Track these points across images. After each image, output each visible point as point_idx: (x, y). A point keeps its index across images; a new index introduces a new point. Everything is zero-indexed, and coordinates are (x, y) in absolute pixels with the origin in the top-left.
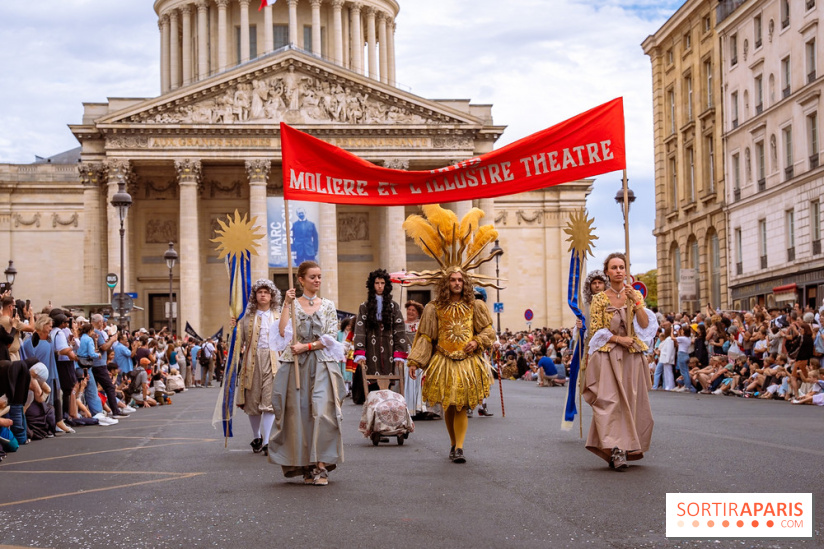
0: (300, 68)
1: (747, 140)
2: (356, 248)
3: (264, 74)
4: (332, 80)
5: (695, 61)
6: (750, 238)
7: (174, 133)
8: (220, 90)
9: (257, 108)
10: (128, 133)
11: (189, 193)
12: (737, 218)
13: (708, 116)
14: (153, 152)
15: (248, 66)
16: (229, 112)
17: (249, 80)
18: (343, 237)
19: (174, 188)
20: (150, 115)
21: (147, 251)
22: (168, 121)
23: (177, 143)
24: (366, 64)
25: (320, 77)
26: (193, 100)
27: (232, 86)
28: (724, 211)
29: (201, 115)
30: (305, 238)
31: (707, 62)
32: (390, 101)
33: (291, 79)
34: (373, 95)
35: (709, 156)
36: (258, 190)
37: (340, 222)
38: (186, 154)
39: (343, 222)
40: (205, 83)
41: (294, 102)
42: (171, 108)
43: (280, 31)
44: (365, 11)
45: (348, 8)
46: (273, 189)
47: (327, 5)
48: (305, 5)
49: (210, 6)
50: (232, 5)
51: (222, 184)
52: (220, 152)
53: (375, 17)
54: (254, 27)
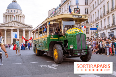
0: (16, 21)
2: (21, 37)
3: (13, 22)
4: (19, 23)
7: (4, 26)
8: (9, 23)
9: (12, 25)
11: (5, 32)
14: (2, 28)
16: (9, 25)
17: (11, 22)
18: (19, 36)
20: (2, 25)
24: (22, 21)
25: (17, 22)
26: (6, 24)
30: (16, 36)
32: (24, 25)
33: (15, 22)
34: (22, 24)
37: (19, 34)
38: (5, 28)
40: (7, 22)
41: (15, 24)
42: (4, 24)
43: (14, 18)
44: (22, 17)
45: (20, 16)
46: (13, 31)
47: (19, 16)
48: (17, 16)
49: (8, 15)
50: (10, 15)
51: (9, 31)
52: (8, 28)
53: (23, 17)
54: (12, 18)
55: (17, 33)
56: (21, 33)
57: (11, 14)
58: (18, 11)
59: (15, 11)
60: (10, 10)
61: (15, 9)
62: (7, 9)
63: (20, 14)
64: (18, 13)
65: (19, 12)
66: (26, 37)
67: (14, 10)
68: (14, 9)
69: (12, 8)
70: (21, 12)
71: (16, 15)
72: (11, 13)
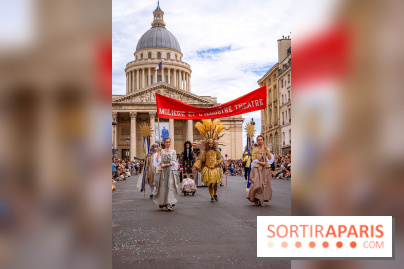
0: (163, 87)
1: (286, 108)
2: (179, 137)
3: (154, 89)
4: (173, 91)
5: (272, 87)
6: (287, 135)
7: (129, 105)
8: (143, 93)
10: (117, 105)
11: (133, 121)
12: (283, 130)
13: (275, 102)
14: (123, 110)
15: (150, 86)
16: (145, 99)
17: (150, 91)
18: (176, 134)
19: (129, 120)
20: (123, 100)
21: (122, 137)
22: (128, 101)
23: (130, 107)
24: (182, 86)
25: (169, 90)
26: (135, 96)
27: (146, 92)
28: (280, 127)
29: (137, 100)
30: (165, 133)
31: (275, 87)
32: (189, 96)
33: (162, 90)
34: (184, 95)
35: (276, 113)
36: (152, 121)
38: (133, 110)
39: (176, 129)
40: (139, 91)
42: (129, 98)
43: (159, 77)
44: (182, 72)
45: (178, 71)
46: (156, 121)
47: (172, 70)
48: (166, 70)
49: (140, 70)
50: (146, 70)
51: (143, 118)
52: (142, 110)
53: (185, 74)
54: (152, 76)
55: (169, 126)
56: (180, 125)
57: (149, 66)
58: (169, 54)
59: (159, 54)
60: (146, 53)
61: (161, 47)
62: (138, 50)
63: (175, 62)
64: (169, 61)
65: (172, 56)
66: (196, 137)
67: (159, 50)
68: (157, 47)
69: (152, 47)
70: (179, 56)
71: (163, 66)
72: (149, 61)
